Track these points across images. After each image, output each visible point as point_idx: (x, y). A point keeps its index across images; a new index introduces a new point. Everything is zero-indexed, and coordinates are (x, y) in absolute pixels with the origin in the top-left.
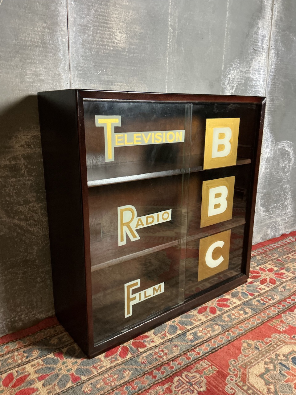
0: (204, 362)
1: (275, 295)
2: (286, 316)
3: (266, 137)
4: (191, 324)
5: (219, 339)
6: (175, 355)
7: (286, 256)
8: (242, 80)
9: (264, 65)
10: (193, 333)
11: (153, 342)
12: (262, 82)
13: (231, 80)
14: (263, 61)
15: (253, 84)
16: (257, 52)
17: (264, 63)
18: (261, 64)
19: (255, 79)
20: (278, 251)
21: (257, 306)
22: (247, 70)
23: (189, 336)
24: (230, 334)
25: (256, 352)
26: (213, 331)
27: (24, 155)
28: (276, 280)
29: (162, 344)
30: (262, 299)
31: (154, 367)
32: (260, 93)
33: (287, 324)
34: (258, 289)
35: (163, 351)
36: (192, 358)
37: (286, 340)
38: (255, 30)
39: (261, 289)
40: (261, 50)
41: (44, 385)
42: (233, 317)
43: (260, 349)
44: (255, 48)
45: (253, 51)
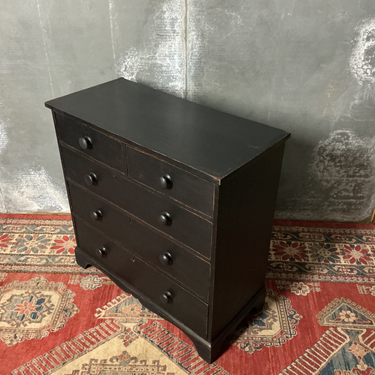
0: (6, 274)
8: (144, 67)
9: (180, 49)
12: (179, 68)
14: (177, 45)
15: (162, 70)
17: (179, 47)
18: (174, 49)
19: (165, 65)
22: (150, 57)
23: (23, 258)
24: (43, 268)
29: (6, 255)
32: (177, 78)
33: (80, 282)
36: (5, 269)
37: (60, 289)
38: (157, 15)
40: (172, 34)
43: (38, 285)
44: (160, 33)
45: (157, 36)
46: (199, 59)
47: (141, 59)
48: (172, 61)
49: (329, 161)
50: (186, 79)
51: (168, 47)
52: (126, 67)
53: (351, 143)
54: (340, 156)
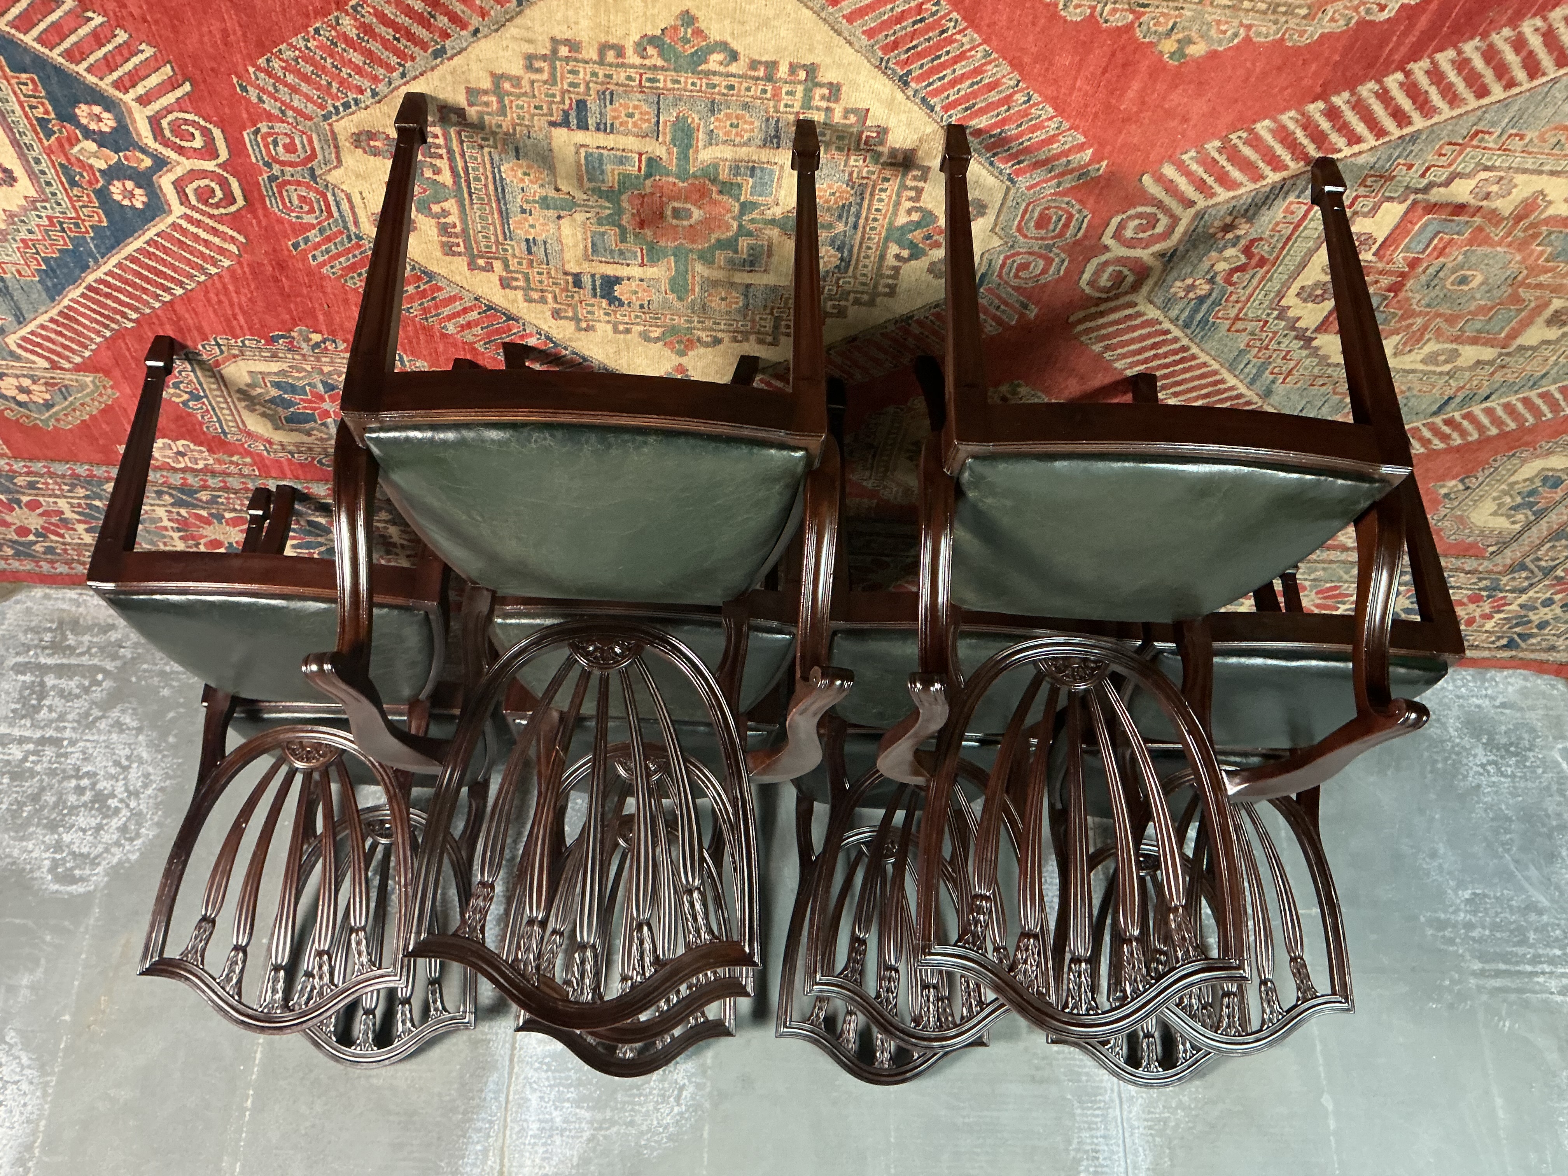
9: (521, 1151)
46: (471, 1120)
47: (631, 1124)
48: (548, 1116)
49: (112, 795)
51: (556, 1159)
52: (678, 1098)
53: (47, 850)
54: (78, 807)
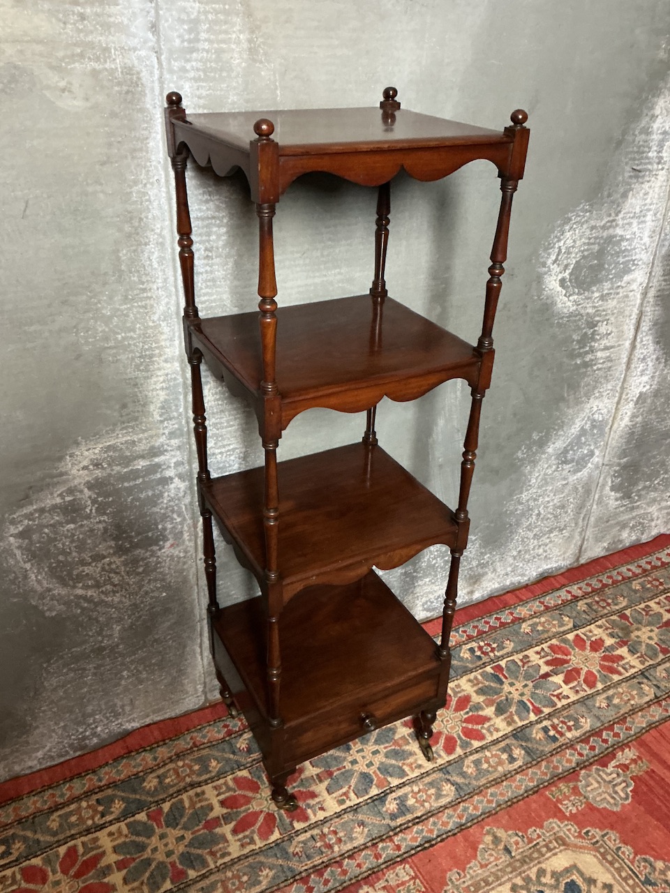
0: (404, 868)
1: (583, 717)
2: (589, 776)
3: (642, 353)
4: (402, 773)
5: (445, 819)
6: (355, 845)
7: (643, 606)
8: (592, 247)
9: (659, 198)
10: (399, 797)
11: (322, 809)
12: (648, 239)
13: (563, 251)
14: (656, 190)
15: (621, 249)
16: (641, 174)
17: (659, 194)
18: (651, 198)
19: (628, 237)
20: (631, 589)
21: (539, 742)
22: (608, 222)
23: (390, 803)
24: (468, 808)
25: (505, 858)
26: (439, 796)
27: (88, 482)
28: (598, 676)
29: (337, 817)
30: (554, 727)
31: (315, 866)
32: (640, 263)
33: (585, 797)
34: (554, 696)
35: (335, 833)
36: (384, 856)
37: (569, 838)
38: (643, 125)
39: (560, 697)
40: (655, 166)
41: (125, 881)
42: (485, 766)
43: (513, 854)
44: (638, 165)
45: (632, 174)
48: (640, 226)
50: (653, 263)
51: (641, 195)
